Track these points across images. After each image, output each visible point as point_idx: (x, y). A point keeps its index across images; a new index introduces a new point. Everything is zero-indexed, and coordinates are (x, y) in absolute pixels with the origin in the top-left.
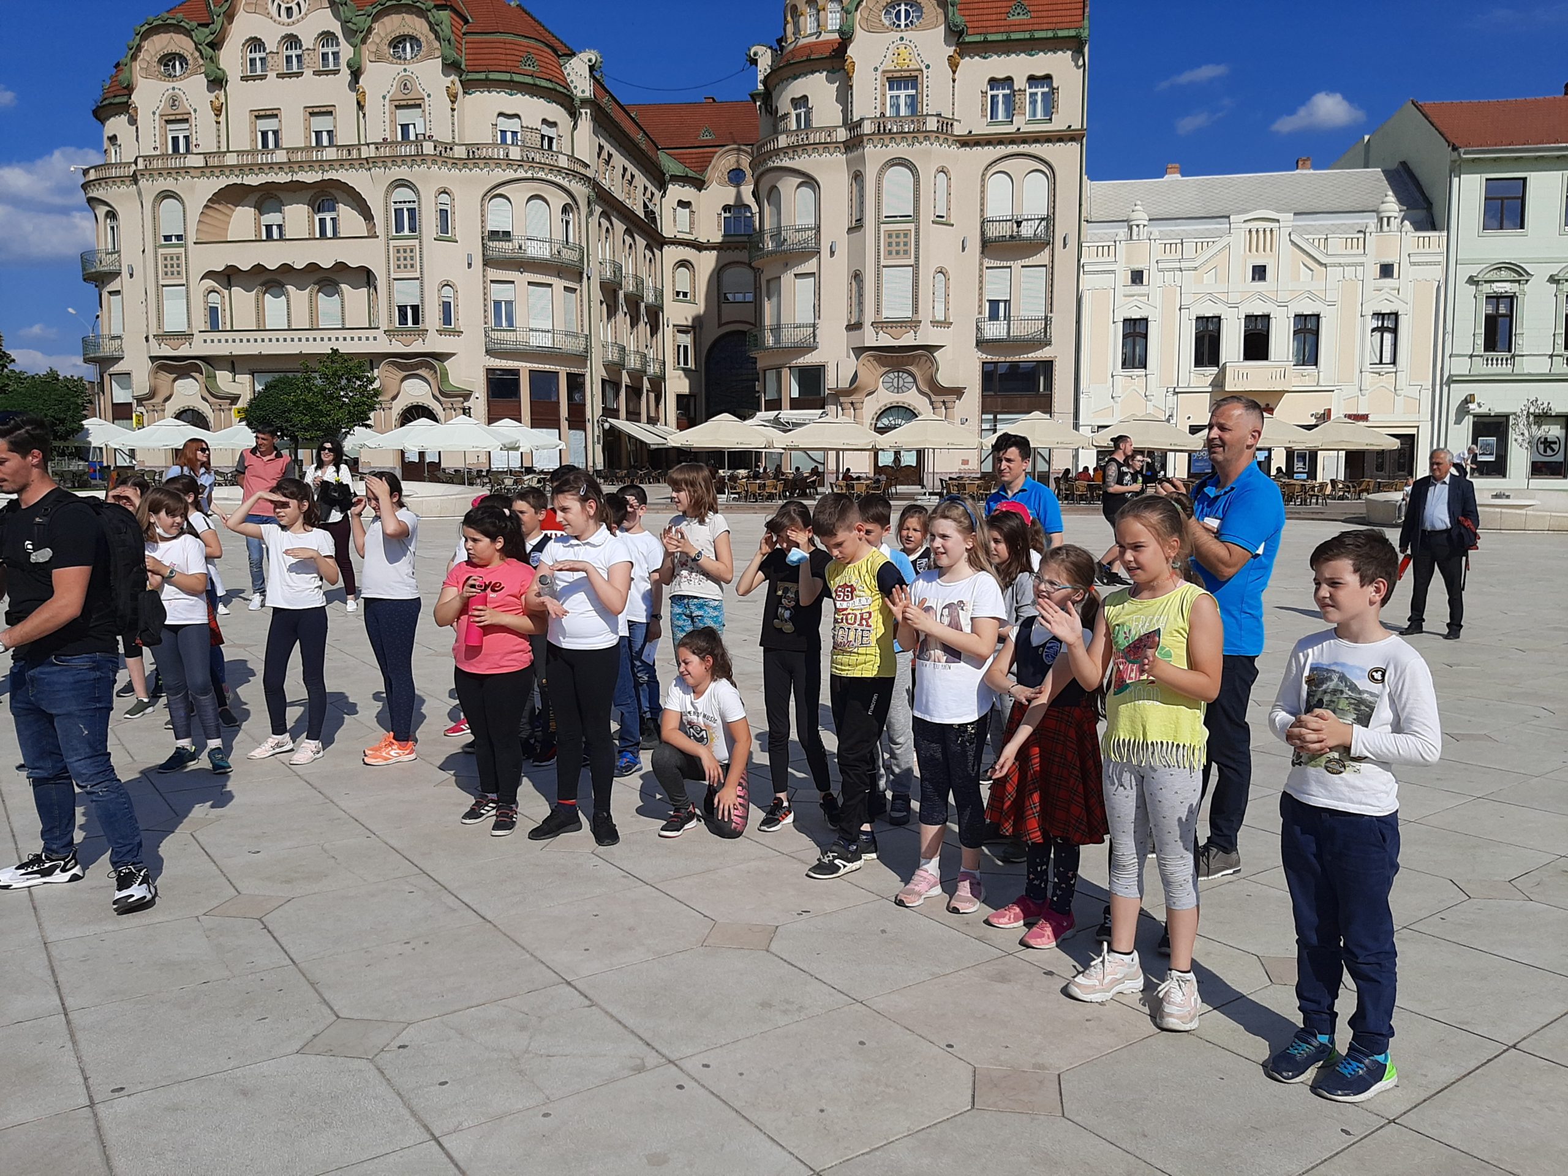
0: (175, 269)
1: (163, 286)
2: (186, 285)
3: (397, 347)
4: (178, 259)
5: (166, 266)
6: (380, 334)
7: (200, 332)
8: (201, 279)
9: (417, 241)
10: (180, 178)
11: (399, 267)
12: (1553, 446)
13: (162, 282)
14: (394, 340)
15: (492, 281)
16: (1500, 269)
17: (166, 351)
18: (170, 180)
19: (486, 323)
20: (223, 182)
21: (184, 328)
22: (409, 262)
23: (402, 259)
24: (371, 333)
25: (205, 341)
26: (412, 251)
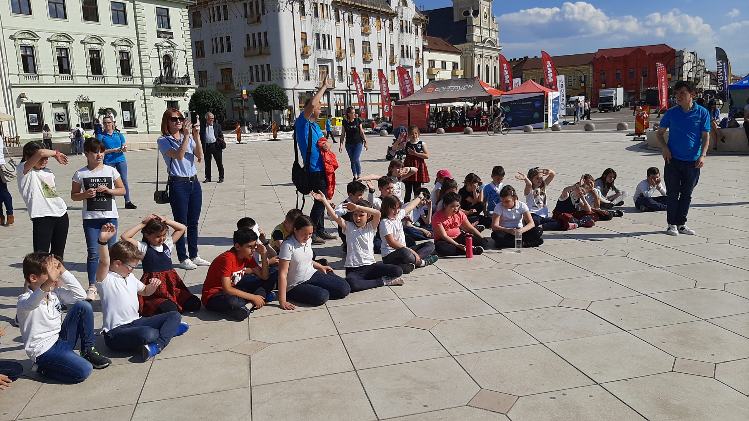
12: (62, 117)
16: (24, 33)
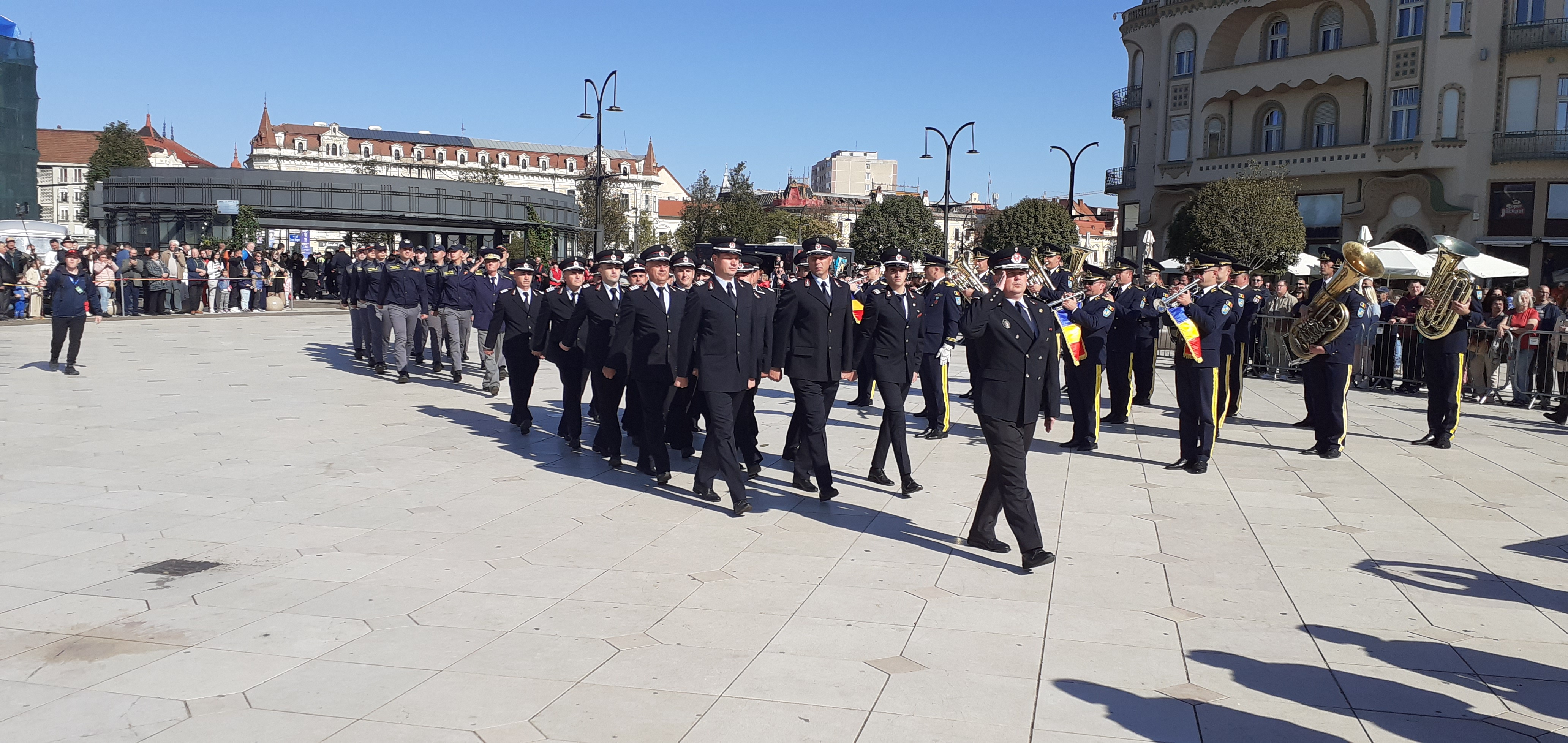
0: (1183, 100)
1: (1171, 117)
2: (1191, 114)
3: (1387, 164)
4: (1186, 89)
5: (1175, 98)
6: (1368, 150)
7: (1198, 159)
8: (1205, 107)
9: (1421, 42)
10: (1194, 10)
11: (1397, 74)
13: (1170, 114)
14: (1383, 157)
15: (1509, 78)
17: (1168, 180)
18: (1186, 14)
19: (1497, 129)
20: (1232, 8)
21: (1183, 156)
22: (1408, 68)
23: (1401, 65)
24: (1359, 150)
25: (1201, 169)
26: (1413, 54)
